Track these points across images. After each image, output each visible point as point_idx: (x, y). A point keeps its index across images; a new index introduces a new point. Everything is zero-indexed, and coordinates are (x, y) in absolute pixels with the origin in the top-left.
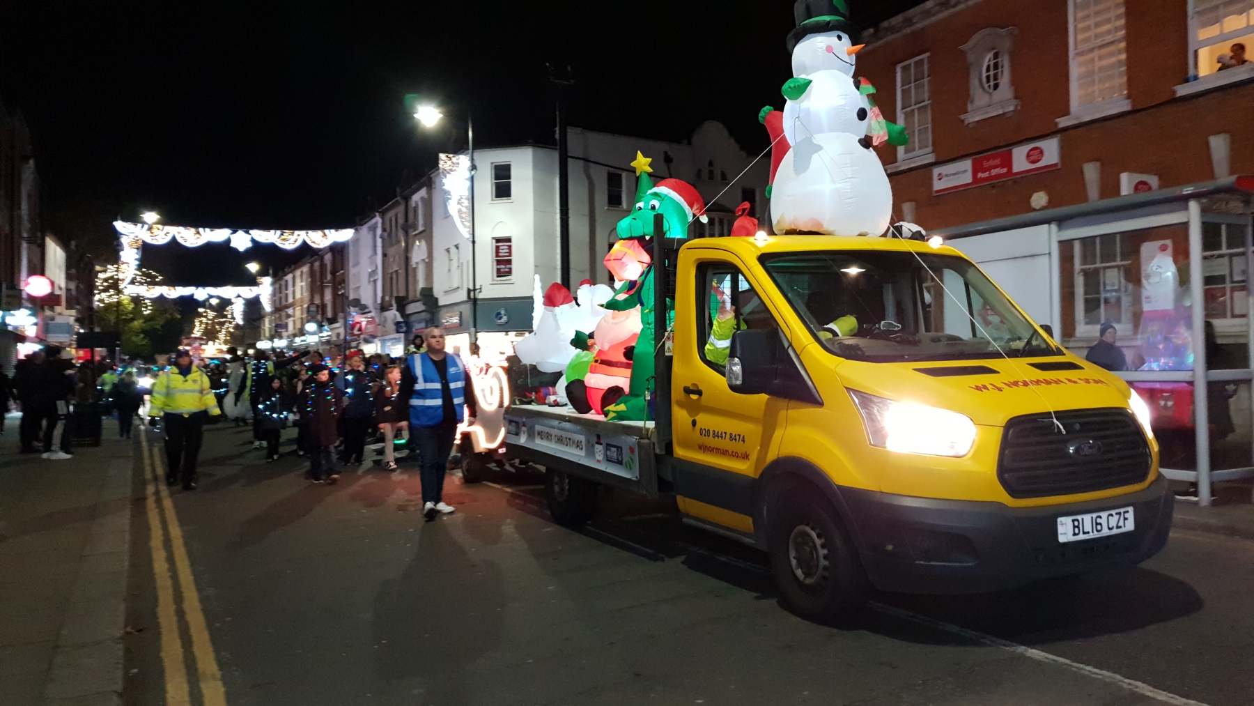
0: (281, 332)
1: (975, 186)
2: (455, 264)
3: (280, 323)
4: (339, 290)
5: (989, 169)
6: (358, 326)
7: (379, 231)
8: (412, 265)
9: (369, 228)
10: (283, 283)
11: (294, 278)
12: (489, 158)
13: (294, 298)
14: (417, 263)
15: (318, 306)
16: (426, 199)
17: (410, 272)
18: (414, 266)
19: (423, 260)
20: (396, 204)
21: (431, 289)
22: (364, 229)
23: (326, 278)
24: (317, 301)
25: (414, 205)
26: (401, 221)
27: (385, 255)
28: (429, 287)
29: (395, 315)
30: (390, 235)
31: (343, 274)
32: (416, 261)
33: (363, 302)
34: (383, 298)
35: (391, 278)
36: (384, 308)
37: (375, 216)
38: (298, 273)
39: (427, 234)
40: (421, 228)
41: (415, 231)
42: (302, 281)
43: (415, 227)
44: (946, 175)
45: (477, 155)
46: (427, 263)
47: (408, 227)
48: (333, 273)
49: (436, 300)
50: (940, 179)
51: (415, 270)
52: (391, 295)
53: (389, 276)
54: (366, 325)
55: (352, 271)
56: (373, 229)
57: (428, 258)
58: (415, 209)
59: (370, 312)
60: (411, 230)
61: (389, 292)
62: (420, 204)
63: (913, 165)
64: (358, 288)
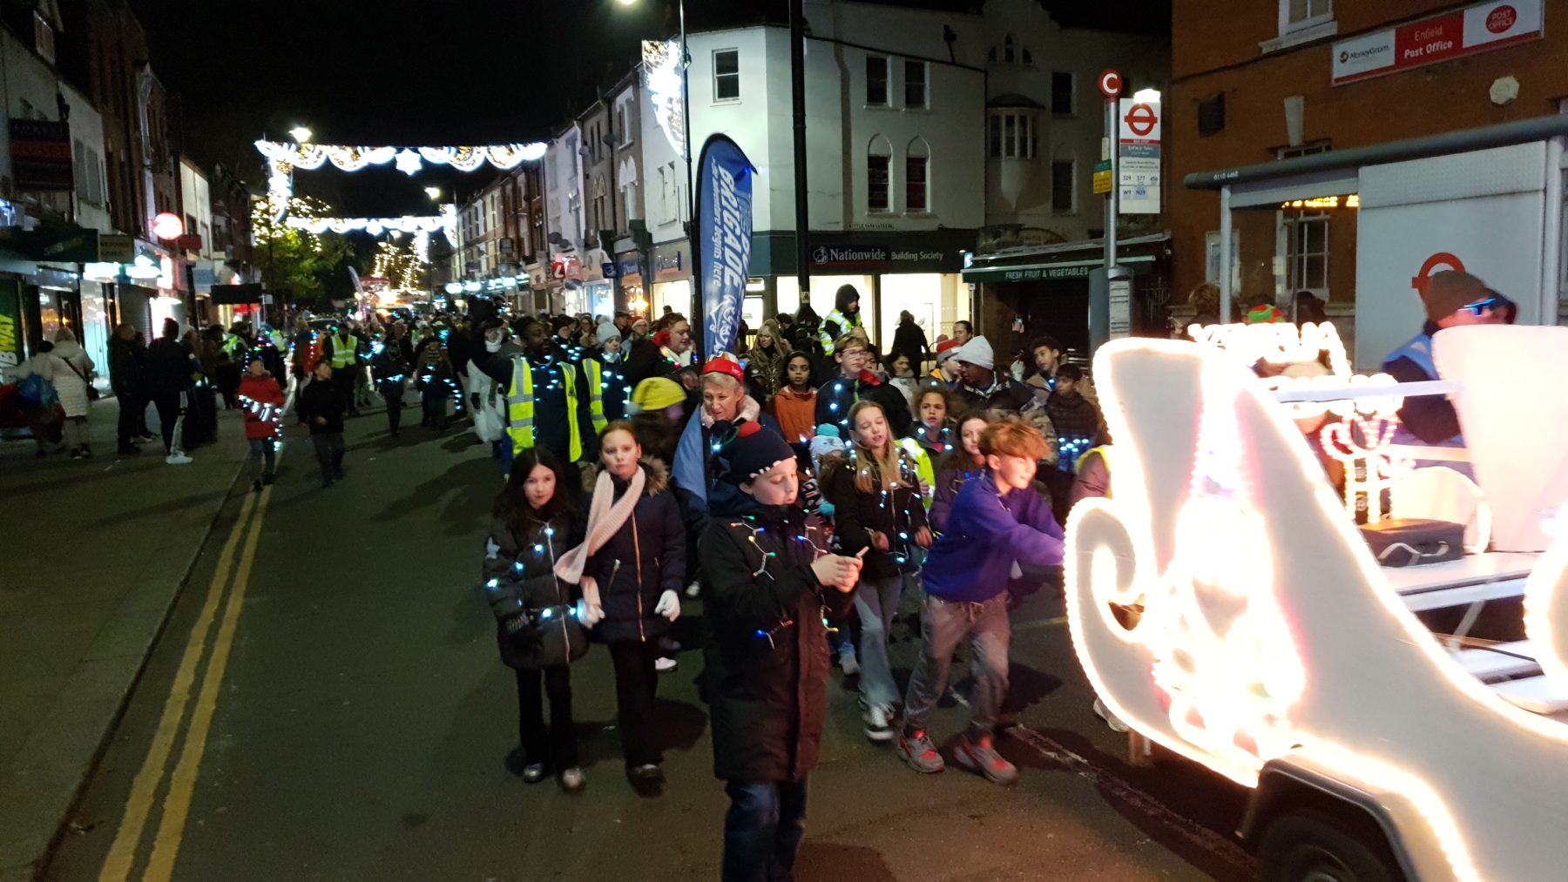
0: (473, 273)
1: (1399, 70)
2: (670, 188)
3: (471, 261)
4: (536, 220)
5: (1424, 44)
6: (559, 267)
7: (579, 145)
8: (619, 190)
9: (567, 141)
10: (473, 211)
11: (484, 205)
12: (707, 46)
13: (486, 230)
14: (625, 187)
15: (512, 241)
16: (632, 102)
17: (618, 198)
18: (622, 191)
19: (633, 183)
20: (597, 109)
21: (643, 222)
22: (561, 143)
23: (521, 206)
24: (512, 235)
25: (618, 110)
26: (604, 131)
27: (586, 176)
28: (641, 218)
29: (602, 254)
30: (592, 150)
31: (540, 200)
32: (624, 184)
33: (564, 237)
34: (587, 232)
35: (596, 206)
36: (588, 245)
37: (573, 125)
38: (488, 198)
39: (636, 149)
40: (628, 141)
41: (621, 144)
42: (493, 209)
43: (621, 140)
44: (1354, 55)
45: (693, 41)
46: (636, 187)
47: (612, 140)
48: (528, 199)
49: (650, 235)
50: (1343, 61)
51: (623, 196)
52: (597, 229)
53: (594, 203)
54: (569, 267)
55: (550, 196)
56: (572, 142)
57: (637, 180)
58: (621, 115)
59: (573, 250)
60: (616, 144)
61: (593, 224)
62: (626, 108)
63: (1302, 41)
64: (558, 218)
